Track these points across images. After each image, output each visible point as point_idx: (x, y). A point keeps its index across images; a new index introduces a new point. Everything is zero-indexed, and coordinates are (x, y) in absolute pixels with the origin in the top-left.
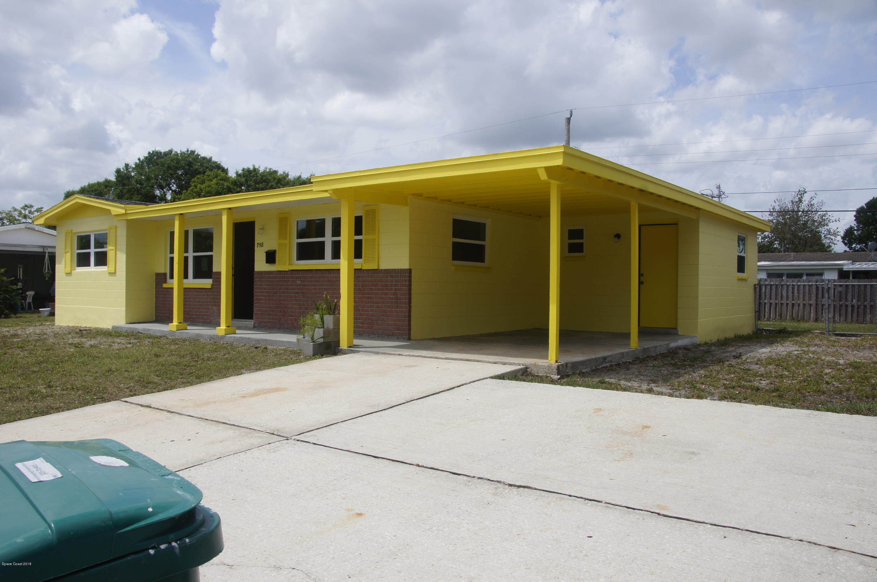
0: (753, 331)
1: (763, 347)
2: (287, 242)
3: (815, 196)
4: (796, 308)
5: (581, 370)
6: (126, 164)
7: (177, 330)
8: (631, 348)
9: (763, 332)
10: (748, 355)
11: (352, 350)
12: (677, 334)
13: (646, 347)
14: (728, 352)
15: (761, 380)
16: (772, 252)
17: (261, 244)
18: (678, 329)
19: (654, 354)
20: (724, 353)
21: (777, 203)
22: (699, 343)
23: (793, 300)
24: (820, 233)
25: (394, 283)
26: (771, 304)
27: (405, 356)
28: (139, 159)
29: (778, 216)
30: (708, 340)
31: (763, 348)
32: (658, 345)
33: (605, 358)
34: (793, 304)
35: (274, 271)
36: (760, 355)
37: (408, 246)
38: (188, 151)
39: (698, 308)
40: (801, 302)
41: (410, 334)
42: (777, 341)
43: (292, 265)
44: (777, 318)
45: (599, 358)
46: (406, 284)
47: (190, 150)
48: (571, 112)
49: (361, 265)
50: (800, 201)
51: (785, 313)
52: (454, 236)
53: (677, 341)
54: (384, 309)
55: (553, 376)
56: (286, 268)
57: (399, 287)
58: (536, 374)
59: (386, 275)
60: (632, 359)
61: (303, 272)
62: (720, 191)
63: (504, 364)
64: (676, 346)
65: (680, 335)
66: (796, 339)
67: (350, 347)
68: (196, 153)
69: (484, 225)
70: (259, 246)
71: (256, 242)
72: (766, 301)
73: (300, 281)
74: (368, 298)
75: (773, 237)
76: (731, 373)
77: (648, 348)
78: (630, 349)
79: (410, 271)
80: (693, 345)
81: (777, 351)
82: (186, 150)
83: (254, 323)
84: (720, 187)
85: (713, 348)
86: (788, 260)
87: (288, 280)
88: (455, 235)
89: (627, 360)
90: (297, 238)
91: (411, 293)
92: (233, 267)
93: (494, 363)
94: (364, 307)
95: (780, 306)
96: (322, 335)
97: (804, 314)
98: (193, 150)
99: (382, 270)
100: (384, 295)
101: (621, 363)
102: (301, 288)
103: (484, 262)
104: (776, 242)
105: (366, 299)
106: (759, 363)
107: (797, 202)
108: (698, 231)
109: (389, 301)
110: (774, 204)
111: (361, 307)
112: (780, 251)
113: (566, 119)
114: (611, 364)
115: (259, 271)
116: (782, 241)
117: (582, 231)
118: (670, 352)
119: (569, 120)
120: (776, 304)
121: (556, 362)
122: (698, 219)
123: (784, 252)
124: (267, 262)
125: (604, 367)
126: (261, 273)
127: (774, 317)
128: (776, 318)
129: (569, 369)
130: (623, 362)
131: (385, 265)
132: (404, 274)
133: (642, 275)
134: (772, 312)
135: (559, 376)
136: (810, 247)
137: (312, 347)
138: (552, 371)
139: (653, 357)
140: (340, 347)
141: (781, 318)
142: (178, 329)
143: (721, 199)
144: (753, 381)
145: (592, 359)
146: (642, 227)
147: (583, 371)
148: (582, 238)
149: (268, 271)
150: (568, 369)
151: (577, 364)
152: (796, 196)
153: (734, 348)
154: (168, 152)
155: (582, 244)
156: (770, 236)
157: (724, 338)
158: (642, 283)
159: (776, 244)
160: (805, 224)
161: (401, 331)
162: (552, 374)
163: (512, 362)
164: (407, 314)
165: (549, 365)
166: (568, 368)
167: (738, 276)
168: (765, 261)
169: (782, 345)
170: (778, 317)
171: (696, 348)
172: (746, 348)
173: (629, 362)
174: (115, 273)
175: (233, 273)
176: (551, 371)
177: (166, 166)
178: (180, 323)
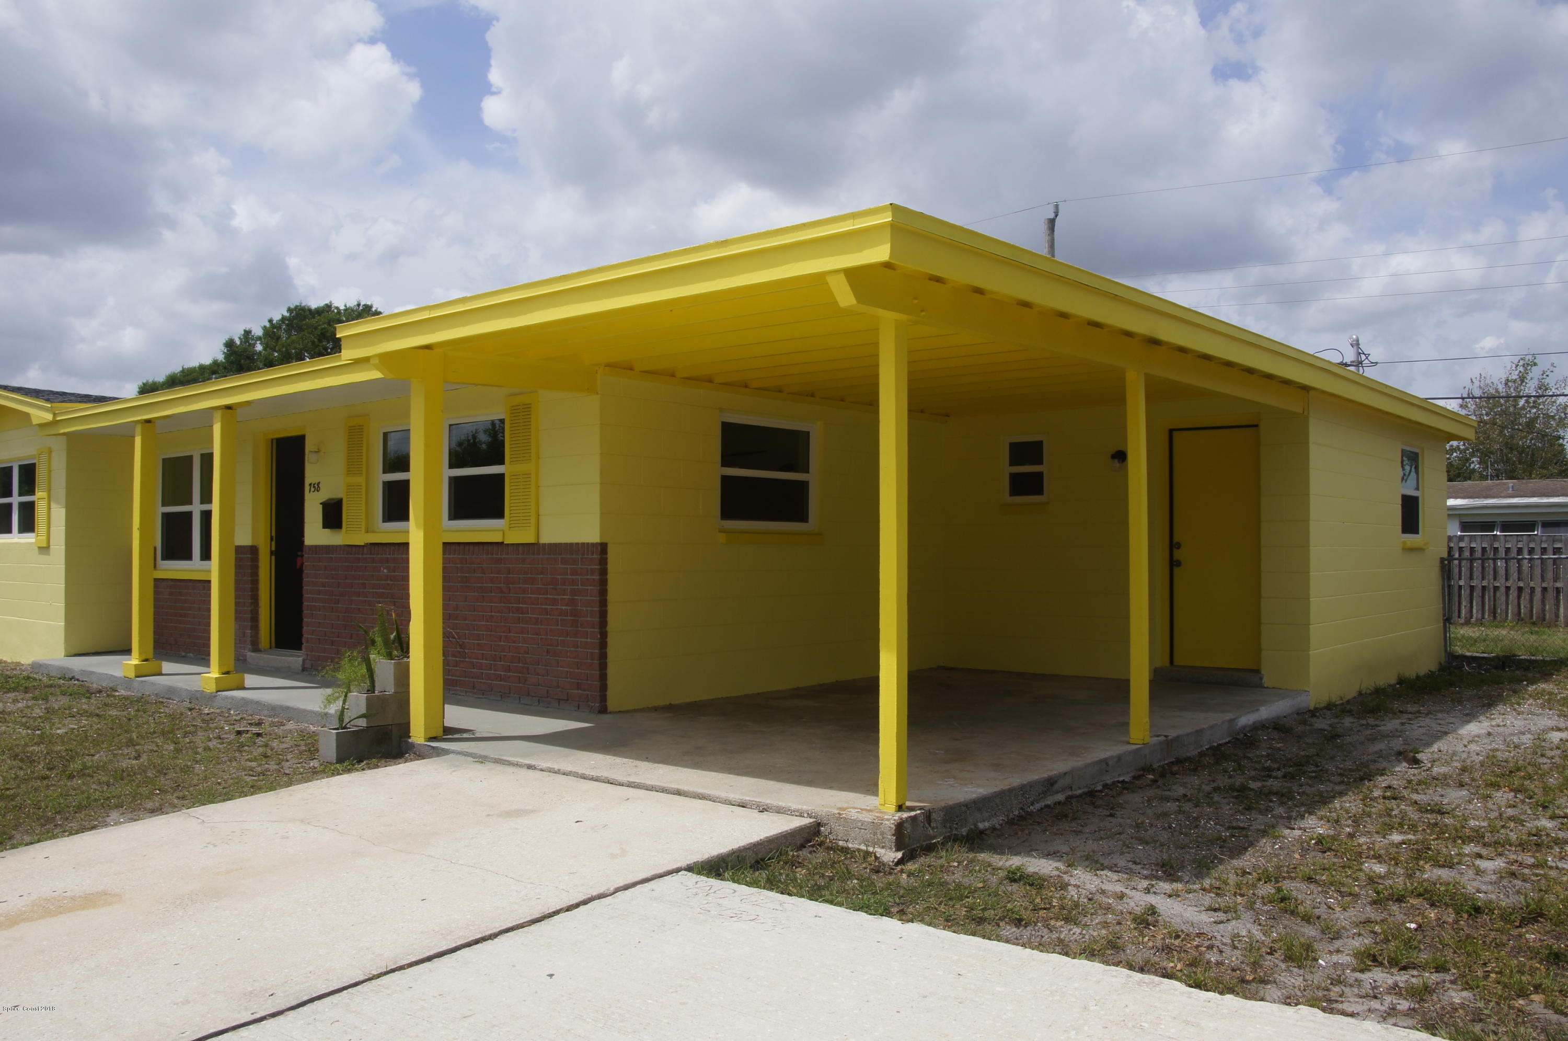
0: (1440, 663)
1: (1470, 717)
2: (361, 480)
3: (1552, 369)
4: (1525, 596)
5: (976, 825)
6: (245, 331)
7: (137, 677)
8: (1132, 741)
9: (1463, 666)
10: (1435, 748)
11: (433, 748)
12: (1260, 685)
13: (1173, 734)
14: (1384, 736)
15: (1480, 856)
16: (1465, 479)
17: (316, 486)
18: (1263, 672)
19: (1193, 752)
20: (1373, 739)
21: (1477, 383)
22: (1312, 708)
23: (1519, 580)
24: (1561, 441)
25: (569, 577)
26: (1472, 588)
27: (542, 770)
28: (270, 321)
29: (1480, 407)
30: (1335, 698)
31: (1469, 722)
32: (1205, 726)
33: (1050, 784)
34: (1520, 589)
35: (340, 546)
36: (1465, 746)
37: (597, 488)
38: (359, 305)
39: (1309, 624)
40: (1536, 584)
41: (603, 699)
42: (1500, 695)
43: (373, 532)
44: (1486, 616)
45: (1031, 785)
46: (593, 579)
47: (362, 303)
48: (1057, 207)
49: (501, 533)
50: (1522, 379)
51: (1504, 607)
52: (724, 464)
53: (1258, 710)
54: (549, 637)
55: (883, 851)
56: (360, 538)
57: (580, 587)
58: (841, 843)
59: (552, 556)
60: (1132, 774)
61: (392, 548)
62: (1360, 351)
63: (764, 809)
64: (1254, 723)
65: (1267, 688)
66: (1543, 686)
67: (434, 739)
68: (373, 309)
69: (807, 434)
70: (313, 489)
71: (308, 481)
72: (1462, 583)
73: (387, 568)
74: (518, 610)
75: (1467, 449)
76: (1393, 828)
77: (1177, 738)
78: (1129, 743)
79: (603, 548)
80: (1298, 714)
81: (1507, 731)
82: (356, 303)
83: (304, 661)
84: (1358, 344)
85: (1347, 721)
86: (1502, 495)
87: (366, 567)
88: (727, 460)
89: (1119, 775)
90: (384, 472)
91: (606, 600)
92: (274, 534)
93: (739, 806)
94: (510, 632)
95: (1492, 594)
96: (363, 710)
97: (1544, 610)
98: (369, 303)
99: (544, 545)
100: (549, 605)
101: (1099, 788)
102: (388, 584)
103: (807, 521)
104: (1474, 459)
105: (513, 613)
106: (1466, 778)
107: (1515, 381)
108: (1305, 444)
109: (560, 618)
110: (1469, 385)
111: (504, 632)
112: (1483, 478)
113: (1046, 222)
114: (1070, 793)
115: (312, 546)
116: (1485, 456)
117: (1039, 444)
118: (1237, 739)
119: (1052, 223)
120: (1484, 588)
121: (900, 808)
122: (1306, 413)
123: (1491, 480)
124: (325, 526)
125: (1047, 806)
126: (317, 549)
127: (1480, 616)
128: (1483, 617)
129: (937, 828)
130: (1106, 786)
131: (551, 535)
132: (590, 556)
133: (1178, 546)
134: (1474, 604)
135: (899, 855)
136: (1542, 467)
137: (335, 742)
138: (883, 838)
139: (1188, 759)
140: (410, 737)
141: (1495, 617)
142: (139, 674)
143: (1361, 368)
144: (1457, 863)
145: (1011, 790)
146: (1175, 433)
147: (981, 826)
148: (1040, 462)
149: (329, 546)
150: (933, 829)
151: (963, 808)
152: (1514, 368)
153: (1398, 721)
154: (323, 307)
155: (1039, 476)
156: (1462, 447)
157: (1371, 688)
158: (1179, 564)
159: (1473, 462)
160: (1531, 423)
161: (584, 690)
162: (883, 847)
163: (784, 805)
164: (597, 651)
165: (876, 821)
166: (933, 824)
167: (1404, 543)
168: (1456, 498)
169: (1515, 710)
170: (1489, 615)
171: (1304, 722)
172: (1428, 720)
173: (1123, 782)
174: (48, 547)
175: (273, 549)
176: (880, 837)
177: (318, 332)
178: (146, 660)
